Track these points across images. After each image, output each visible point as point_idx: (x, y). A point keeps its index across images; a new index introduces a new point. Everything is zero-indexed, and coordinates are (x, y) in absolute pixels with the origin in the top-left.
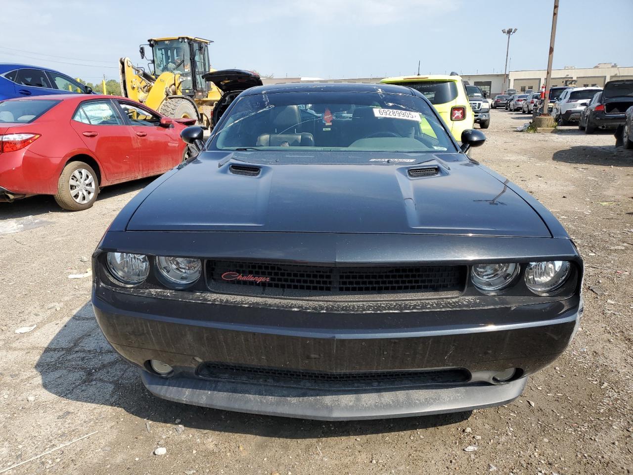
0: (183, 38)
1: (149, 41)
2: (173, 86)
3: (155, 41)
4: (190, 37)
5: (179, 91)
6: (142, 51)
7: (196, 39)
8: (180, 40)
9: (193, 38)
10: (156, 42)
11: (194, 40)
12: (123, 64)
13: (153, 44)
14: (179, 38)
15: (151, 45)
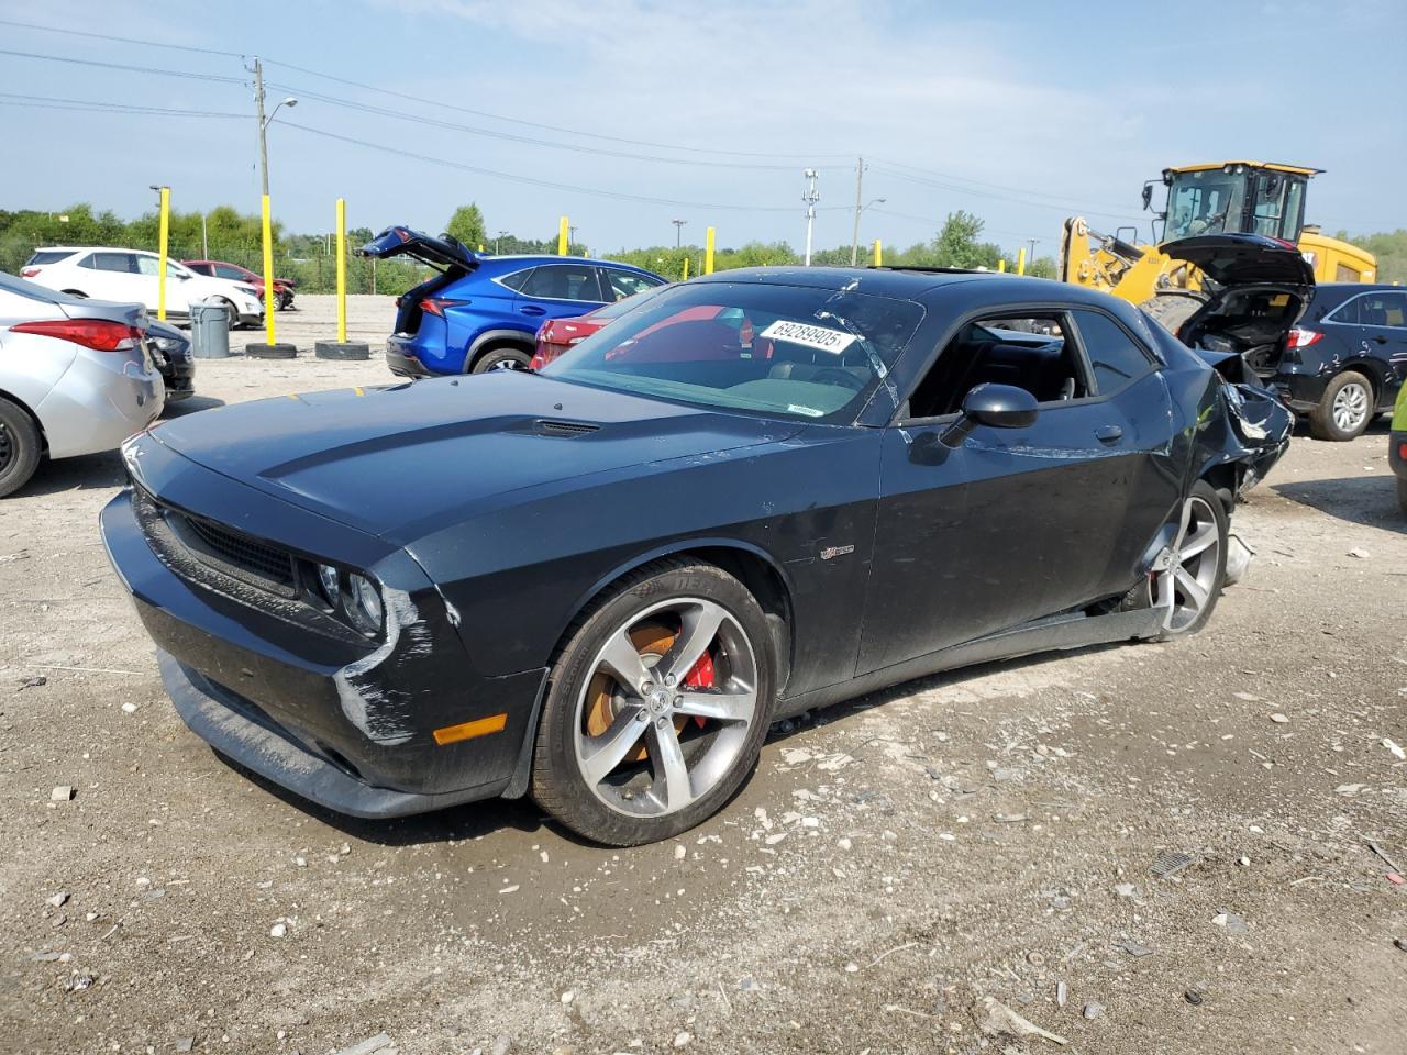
0: (1234, 166)
1: (1165, 172)
2: (1183, 269)
3: (1175, 172)
4: (1251, 163)
5: (1193, 280)
6: (1147, 194)
7: (1267, 166)
8: (1226, 171)
9: (1261, 165)
10: (1178, 175)
11: (1263, 167)
12: (1069, 228)
13: (1173, 178)
14: (1226, 165)
15: (1168, 183)
